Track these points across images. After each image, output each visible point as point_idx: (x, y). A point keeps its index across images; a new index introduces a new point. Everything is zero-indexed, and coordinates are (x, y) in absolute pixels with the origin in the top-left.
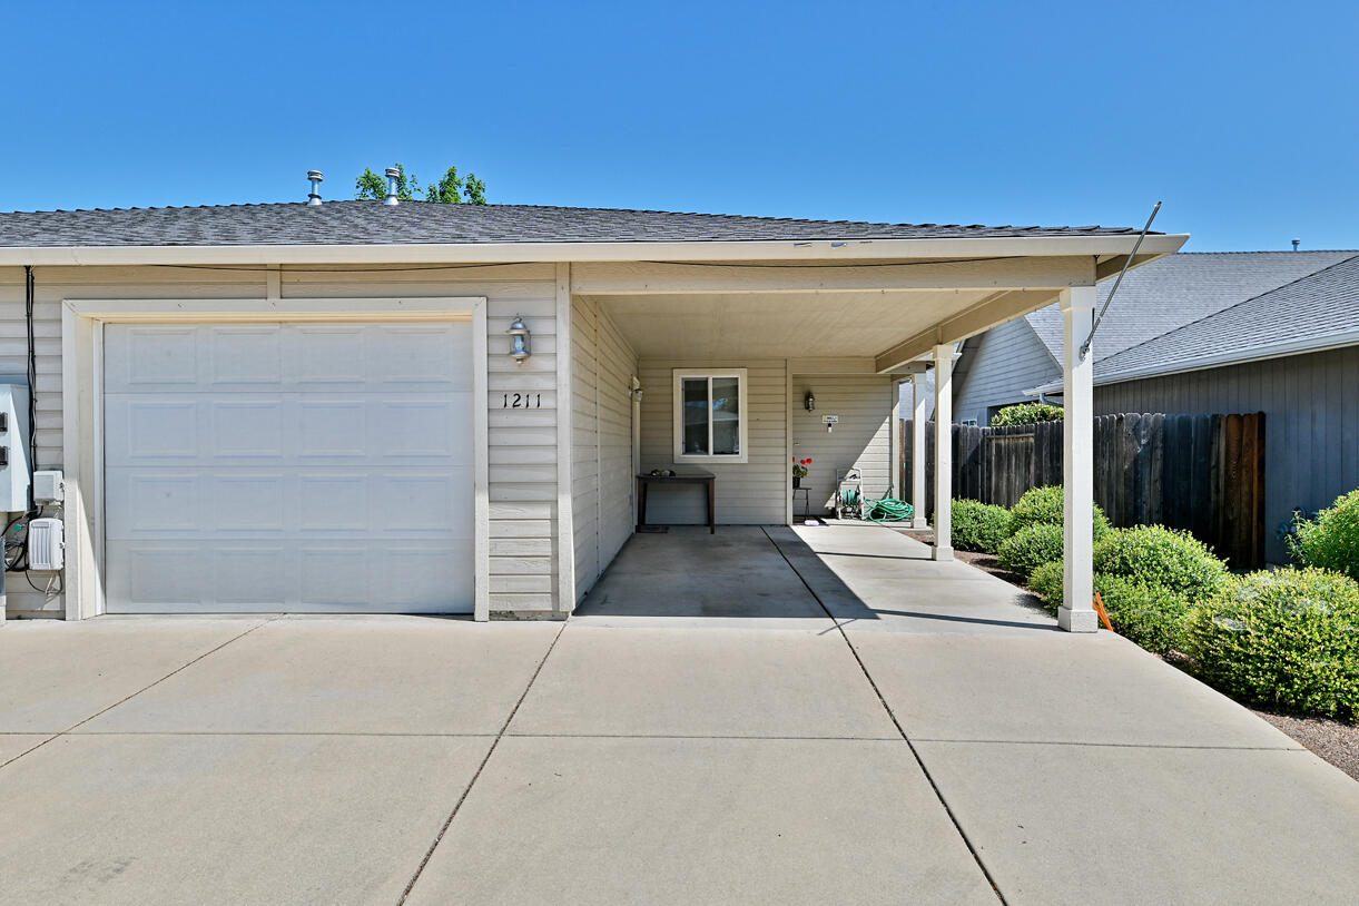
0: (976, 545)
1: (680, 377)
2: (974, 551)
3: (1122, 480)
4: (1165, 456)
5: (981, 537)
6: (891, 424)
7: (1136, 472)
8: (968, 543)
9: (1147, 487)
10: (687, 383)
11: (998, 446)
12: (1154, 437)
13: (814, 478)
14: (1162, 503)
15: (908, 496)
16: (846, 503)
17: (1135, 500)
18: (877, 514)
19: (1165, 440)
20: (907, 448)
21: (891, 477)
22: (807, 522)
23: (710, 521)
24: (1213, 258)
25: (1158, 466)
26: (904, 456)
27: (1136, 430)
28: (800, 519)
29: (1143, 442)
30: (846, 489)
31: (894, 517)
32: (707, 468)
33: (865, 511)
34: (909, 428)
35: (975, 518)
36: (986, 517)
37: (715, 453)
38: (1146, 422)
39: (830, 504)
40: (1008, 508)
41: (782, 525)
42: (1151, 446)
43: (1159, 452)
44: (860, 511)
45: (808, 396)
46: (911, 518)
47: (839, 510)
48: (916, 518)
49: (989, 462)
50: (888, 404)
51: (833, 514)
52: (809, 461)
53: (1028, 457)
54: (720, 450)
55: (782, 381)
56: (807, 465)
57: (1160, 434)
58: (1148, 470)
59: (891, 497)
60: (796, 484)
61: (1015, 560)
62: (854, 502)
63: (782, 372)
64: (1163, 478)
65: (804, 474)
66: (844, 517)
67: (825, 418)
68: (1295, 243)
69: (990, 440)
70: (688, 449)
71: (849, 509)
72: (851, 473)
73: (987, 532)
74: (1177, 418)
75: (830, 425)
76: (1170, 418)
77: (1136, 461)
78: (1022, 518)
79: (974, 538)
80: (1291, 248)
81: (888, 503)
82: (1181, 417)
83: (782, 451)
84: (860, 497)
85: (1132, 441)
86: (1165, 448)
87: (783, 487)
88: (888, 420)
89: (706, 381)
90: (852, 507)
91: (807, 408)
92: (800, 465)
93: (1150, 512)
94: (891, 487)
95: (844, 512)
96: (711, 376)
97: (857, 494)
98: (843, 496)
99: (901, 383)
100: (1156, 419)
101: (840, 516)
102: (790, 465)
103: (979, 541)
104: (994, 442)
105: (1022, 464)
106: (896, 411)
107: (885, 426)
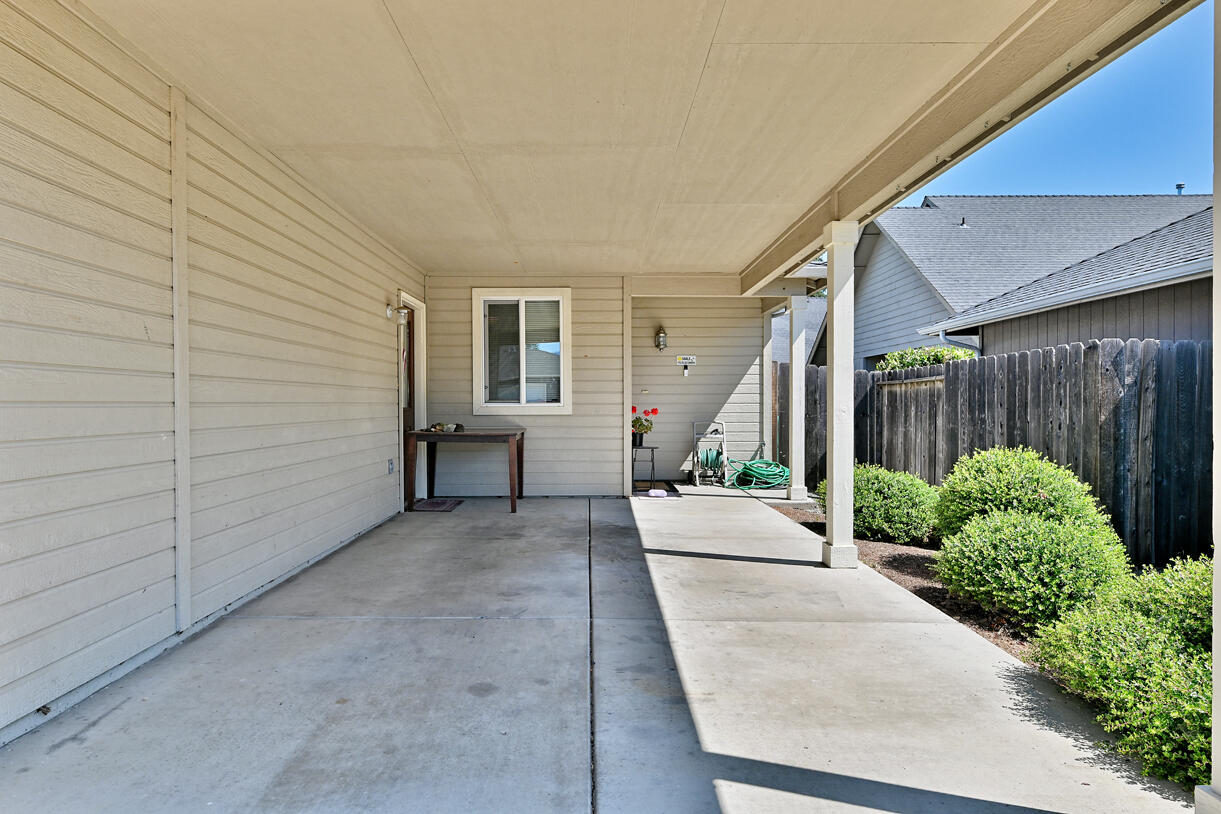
0: (881, 531)
1: (481, 298)
2: (879, 540)
3: (1096, 437)
4: (1159, 402)
5: (889, 519)
6: (761, 365)
7: (1117, 425)
8: (870, 529)
9: (1133, 447)
10: (493, 309)
11: (892, 396)
12: (1143, 374)
13: (663, 435)
14: (1155, 471)
15: (782, 457)
16: (705, 464)
17: (1116, 467)
18: (744, 480)
19: (1158, 379)
20: (781, 398)
21: (761, 432)
22: (652, 492)
23: (518, 493)
24: (1099, 201)
25: (1149, 415)
26: (777, 406)
27: (1116, 364)
28: (641, 486)
29: (1128, 380)
30: (706, 447)
31: (766, 484)
32: (518, 421)
33: (730, 474)
34: (784, 373)
35: (879, 491)
36: (895, 490)
37: (528, 402)
38: (1132, 351)
39: (687, 466)
40: (932, 481)
41: (617, 497)
42: (1139, 386)
43: (1150, 397)
44: (723, 474)
45: (659, 330)
46: (786, 485)
47: (697, 474)
48: (794, 487)
49: (880, 414)
50: (758, 341)
51: (689, 479)
52: (655, 411)
53: (933, 407)
54: (535, 397)
55: (618, 305)
56: (651, 417)
57: (1152, 371)
58: (1134, 422)
59: (761, 457)
60: (637, 441)
61: (971, 579)
62: (716, 463)
63: (617, 294)
64: (1156, 434)
65: (648, 429)
66: (703, 483)
67: (680, 359)
68: (1179, 187)
69: (881, 387)
70: (493, 397)
71: (710, 473)
72: (712, 427)
73: (896, 511)
74: (1174, 346)
75: (686, 367)
76: (1165, 345)
77: (1117, 409)
78: (963, 498)
79: (879, 522)
80: (1175, 192)
81: (759, 467)
82: (1181, 346)
83: (618, 398)
84: (724, 457)
85: (1112, 379)
86: (1159, 391)
87: (620, 447)
88: (757, 361)
89: (515, 307)
90: (712, 471)
91: (658, 346)
92: (643, 417)
93: (1137, 483)
94: (762, 444)
95: (703, 477)
96: (522, 297)
97: (719, 454)
98: (702, 456)
99: (773, 316)
100: (1147, 348)
101: (698, 482)
102: (629, 417)
103: (885, 526)
104: (886, 390)
105: (926, 415)
106: (768, 350)
107: (755, 369)
